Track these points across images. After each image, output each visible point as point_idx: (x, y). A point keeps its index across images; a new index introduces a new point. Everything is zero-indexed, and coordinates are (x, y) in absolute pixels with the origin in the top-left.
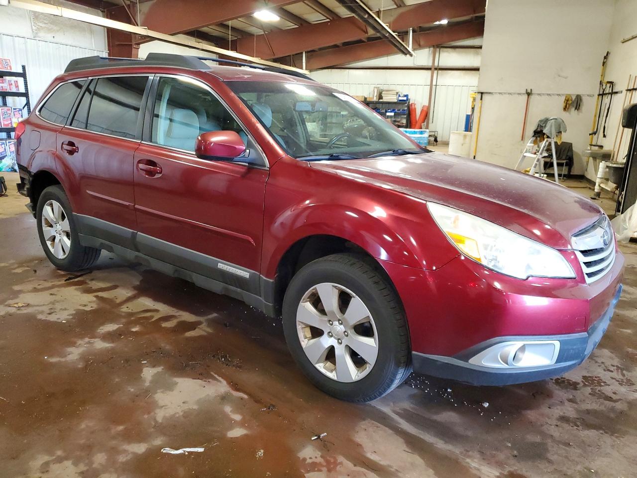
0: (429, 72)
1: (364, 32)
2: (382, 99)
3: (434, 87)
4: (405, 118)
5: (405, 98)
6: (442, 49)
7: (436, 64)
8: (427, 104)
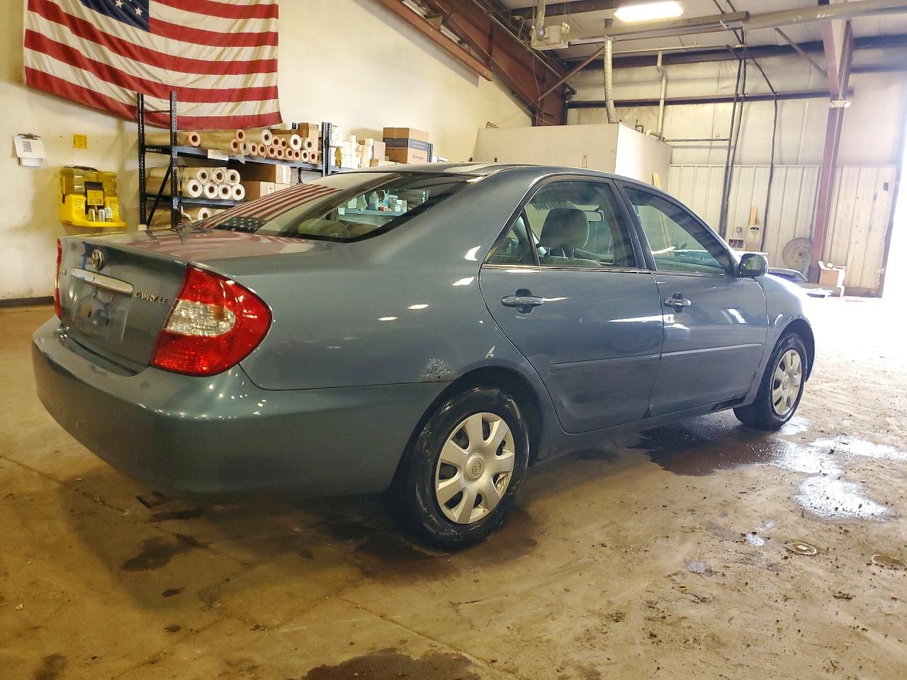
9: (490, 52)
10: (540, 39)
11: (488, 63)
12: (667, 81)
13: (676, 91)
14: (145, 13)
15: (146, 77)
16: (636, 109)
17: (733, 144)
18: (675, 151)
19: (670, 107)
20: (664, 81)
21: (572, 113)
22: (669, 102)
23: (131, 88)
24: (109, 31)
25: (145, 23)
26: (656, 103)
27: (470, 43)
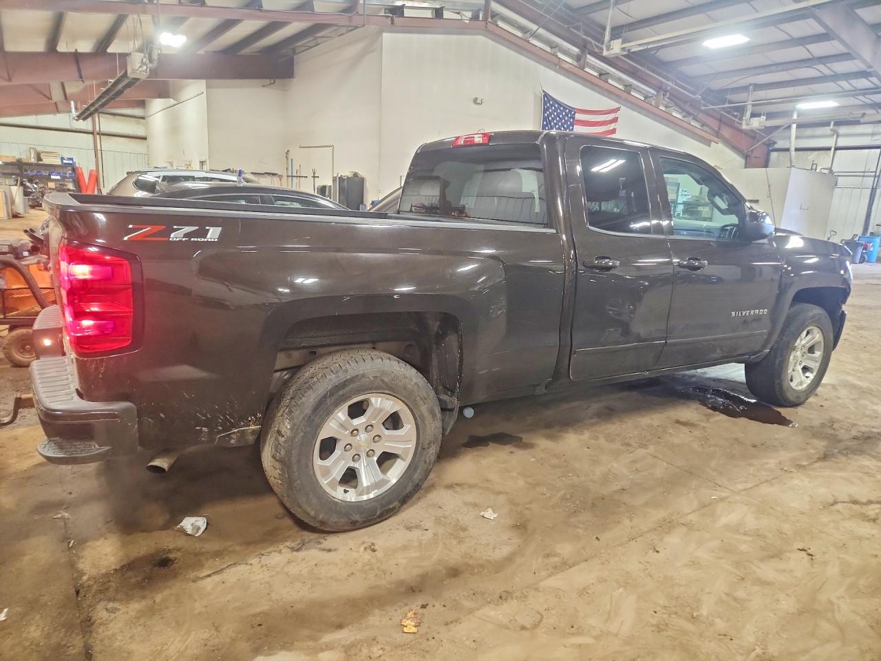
0: (91, 136)
1: (48, 98)
2: (41, 160)
3: (99, 152)
4: (70, 182)
5: (71, 162)
6: (100, 115)
7: (98, 129)
8: (95, 169)
9: (719, 129)
10: (747, 125)
11: (717, 134)
12: (838, 136)
13: (842, 142)
16: (816, 152)
17: (878, 174)
18: (839, 178)
19: (838, 152)
20: (835, 136)
21: (774, 155)
22: (836, 149)
26: (829, 149)
27: (708, 126)
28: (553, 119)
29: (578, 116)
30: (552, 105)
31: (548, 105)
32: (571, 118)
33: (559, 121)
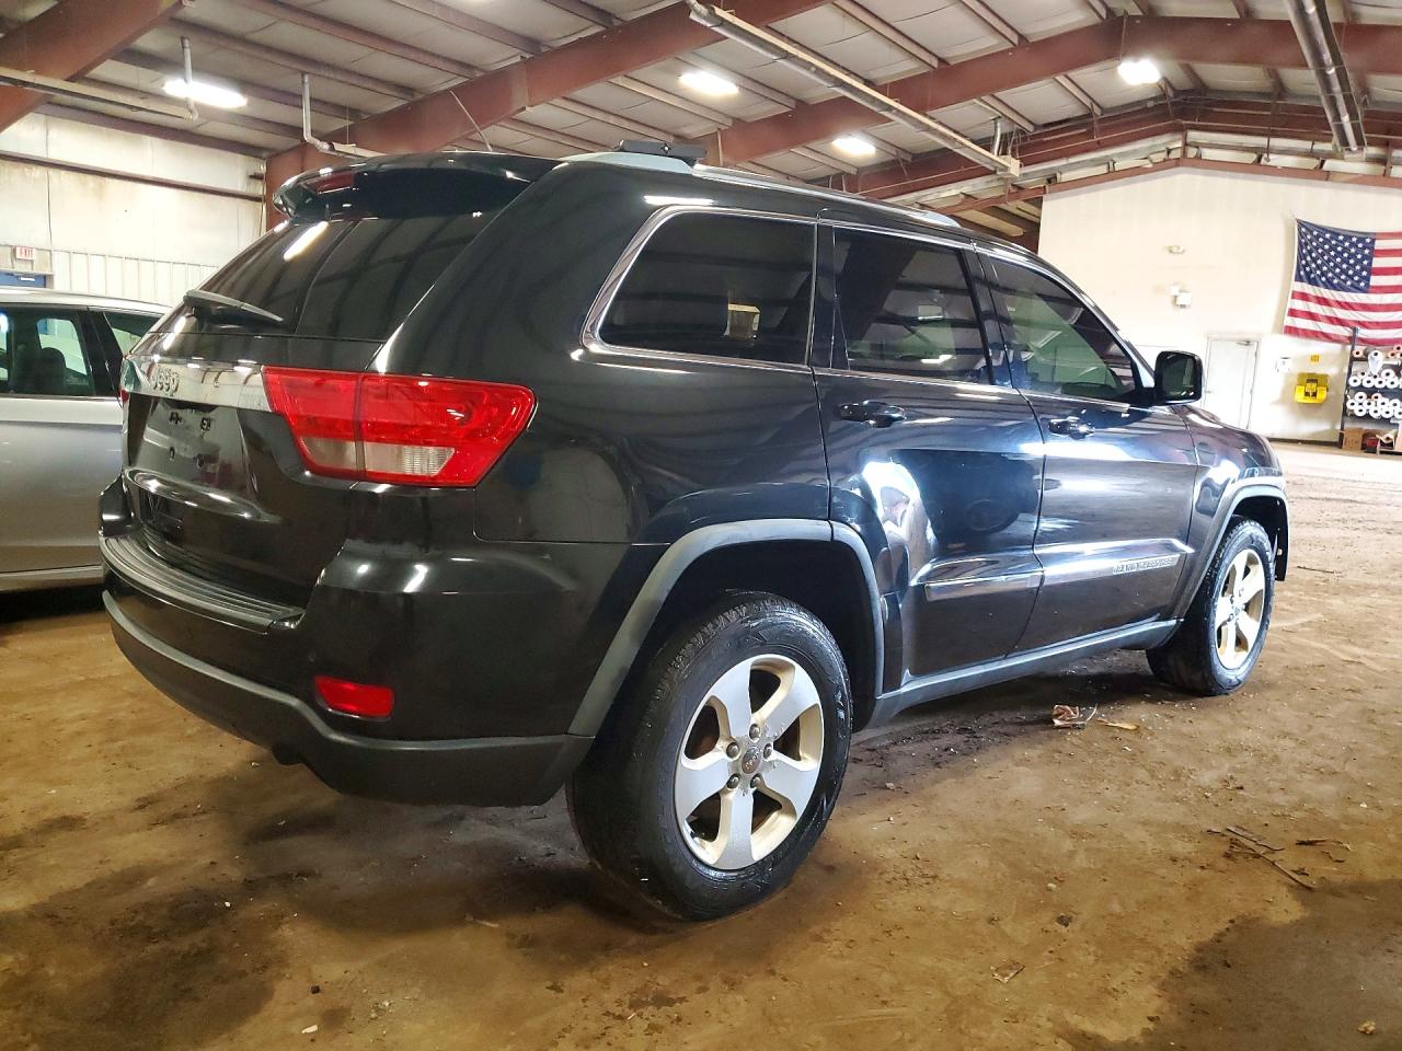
14: (1367, 285)
15: (1362, 319)
23: (1348, 326)
24: (1340, 299)
25: (1367, 289)
28: (1322, 255)
29: (1379, 245)
30: (1317, 237)
31: (1309, 237)
32: (1364, 248)
33: (1336, 257)
